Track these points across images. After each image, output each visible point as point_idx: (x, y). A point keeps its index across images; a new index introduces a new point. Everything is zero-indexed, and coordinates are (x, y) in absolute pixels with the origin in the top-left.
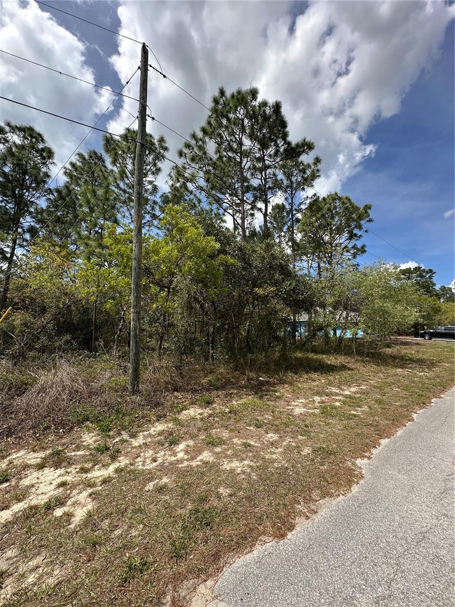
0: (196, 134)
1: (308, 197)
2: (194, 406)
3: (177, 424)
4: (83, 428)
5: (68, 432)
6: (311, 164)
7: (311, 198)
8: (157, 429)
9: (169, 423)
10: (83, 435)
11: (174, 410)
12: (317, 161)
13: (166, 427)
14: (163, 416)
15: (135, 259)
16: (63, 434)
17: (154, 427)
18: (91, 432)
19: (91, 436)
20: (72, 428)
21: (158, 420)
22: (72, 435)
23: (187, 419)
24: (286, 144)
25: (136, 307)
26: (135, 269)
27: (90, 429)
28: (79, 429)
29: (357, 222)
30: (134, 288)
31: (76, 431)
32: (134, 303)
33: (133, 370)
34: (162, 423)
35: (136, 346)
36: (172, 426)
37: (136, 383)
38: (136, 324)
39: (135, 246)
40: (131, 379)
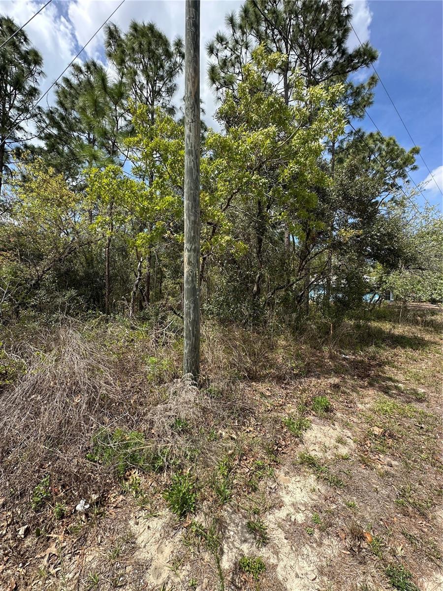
0: (234, 18)
1: (352, 132)
2: (311, 418)
3: (327, 479)
4: (129, 492)
5: (98, 514)
6: (366, 84)
7: (355, 134)
8: (295, 496)
9: (305, 474)
10: (136, 526)
11: (285, 430)
12: (373, 80)
13: (309, 490)
14: (277, 450)
15: (190, 153)
16: (84, 522)
17: (284, 491)
18: (151, 512)
19: (158, 535)
20: (106, 497)
21: (275, 461)
22: (108, 526)
23: (329, 458)
24: (340, 53)
25: (193, 240)
26: (190, 171)
27: (145, 496)
28: (121, 499)
29: (402, 168)
30: (189, 207)
31: (116, 507)
32: (190, 233)
33: (192, 349)
34: (291, 474)
35: (196, 309)
36: (322, 488)
37: (196, 370)
38: (195, 270)
39: (190, 128)
40: (188, 363)
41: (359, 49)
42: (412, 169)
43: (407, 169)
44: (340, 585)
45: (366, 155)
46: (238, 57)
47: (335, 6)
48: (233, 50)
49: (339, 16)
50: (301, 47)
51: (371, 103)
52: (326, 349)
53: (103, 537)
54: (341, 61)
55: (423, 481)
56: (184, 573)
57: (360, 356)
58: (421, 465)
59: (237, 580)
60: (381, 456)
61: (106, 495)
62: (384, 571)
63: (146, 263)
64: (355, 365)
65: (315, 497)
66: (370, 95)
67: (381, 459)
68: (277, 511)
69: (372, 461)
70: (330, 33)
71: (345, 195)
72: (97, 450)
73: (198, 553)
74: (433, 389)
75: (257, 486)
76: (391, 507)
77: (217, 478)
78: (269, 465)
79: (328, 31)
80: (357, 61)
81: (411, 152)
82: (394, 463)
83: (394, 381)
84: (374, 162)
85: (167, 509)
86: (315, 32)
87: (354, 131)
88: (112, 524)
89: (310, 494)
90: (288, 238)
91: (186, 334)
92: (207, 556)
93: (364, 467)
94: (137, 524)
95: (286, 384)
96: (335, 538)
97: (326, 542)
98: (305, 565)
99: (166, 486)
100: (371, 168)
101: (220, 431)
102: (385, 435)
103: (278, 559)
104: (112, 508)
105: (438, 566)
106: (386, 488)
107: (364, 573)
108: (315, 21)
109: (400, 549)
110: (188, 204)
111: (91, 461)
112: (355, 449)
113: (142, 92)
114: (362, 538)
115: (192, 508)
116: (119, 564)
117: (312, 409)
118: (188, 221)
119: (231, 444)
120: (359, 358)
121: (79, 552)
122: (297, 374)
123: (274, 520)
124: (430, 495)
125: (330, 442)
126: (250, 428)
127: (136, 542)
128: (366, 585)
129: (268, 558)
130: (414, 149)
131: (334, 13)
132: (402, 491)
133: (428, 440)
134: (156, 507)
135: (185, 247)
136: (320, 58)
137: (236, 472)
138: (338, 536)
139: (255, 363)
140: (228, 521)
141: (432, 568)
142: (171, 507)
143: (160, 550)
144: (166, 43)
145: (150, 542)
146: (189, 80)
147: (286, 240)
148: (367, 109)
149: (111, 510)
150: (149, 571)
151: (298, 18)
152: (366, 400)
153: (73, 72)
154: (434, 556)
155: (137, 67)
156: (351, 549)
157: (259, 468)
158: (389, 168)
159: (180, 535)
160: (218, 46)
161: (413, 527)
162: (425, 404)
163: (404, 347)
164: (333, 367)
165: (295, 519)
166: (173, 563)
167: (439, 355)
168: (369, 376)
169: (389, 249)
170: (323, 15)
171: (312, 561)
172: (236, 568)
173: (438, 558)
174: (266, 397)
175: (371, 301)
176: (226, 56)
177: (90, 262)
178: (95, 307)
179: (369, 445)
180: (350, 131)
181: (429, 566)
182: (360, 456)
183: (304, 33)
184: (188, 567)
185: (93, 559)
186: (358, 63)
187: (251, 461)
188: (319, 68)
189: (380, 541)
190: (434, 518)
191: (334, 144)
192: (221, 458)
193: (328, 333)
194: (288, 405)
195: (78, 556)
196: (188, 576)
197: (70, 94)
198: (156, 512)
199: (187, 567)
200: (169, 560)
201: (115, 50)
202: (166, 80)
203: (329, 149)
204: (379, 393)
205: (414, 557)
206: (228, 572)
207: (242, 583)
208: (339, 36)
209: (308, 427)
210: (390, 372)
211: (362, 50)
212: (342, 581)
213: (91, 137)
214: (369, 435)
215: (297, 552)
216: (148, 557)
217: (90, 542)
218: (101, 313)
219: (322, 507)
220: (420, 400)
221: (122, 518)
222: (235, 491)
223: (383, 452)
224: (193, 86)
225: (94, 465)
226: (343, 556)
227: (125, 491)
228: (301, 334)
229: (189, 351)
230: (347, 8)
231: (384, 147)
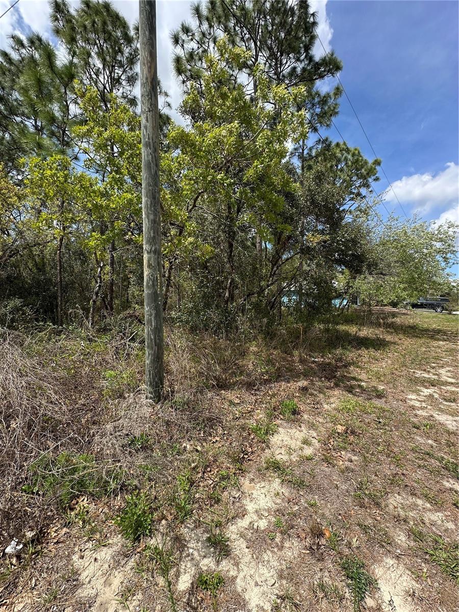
0: (200, 8)
1: (320, 140)
2: (279, 422)
3: (291, 481)
4: (75, 523)
5: (33, 554)
6: (332, 94)
7: (323, 143)
8: (259, 502)
9: (270, 479)
10: (80, 560)
11: (252, 437)
12: (338, 91)
13: (273, 494)
14: (243, 458)
15: (147, 145)
16: (15, 566)
17: (248, 499)
18: (99, 542)
19: (106, 566)
20: (45, 533)
21: (240, 470)
22: (46, 566)
23: (294, 460)
24: (307, 60)
25: (152, 241)
26: (148, 166)
27: (93, 524)
28: (63, 533)
29: (365, 179)
30: (147, 205)
31: (57, 543)
32: (150, 233)
33: (154, 360)
34: (256, 480)
35: (157, 316)
36: (285, 491)
37: (159, 382)
38: (156, 274)
39: (147, 117)
40: (150, 375)
41: (325, 58)
42: (374, 180)
43: (370, 180)
44: (298, 586)
45: (334, 163)
46: (205, 51)
47: (301, 11)
48: (201, 43)
49: (306, 23)
50: (270, 49)
51: (337, 113)
52: (296, 353)
53: (38, 579)
54: (308, 68)
55: (379, 472)
56: (134, 604)
57: (329, 358)
58: (378, 458)
59: (193, 601)
60: (343, 453)
61: (45, 530)
62: (339, 564)
63: (108, 268)
64: (324, 367)
65: (279, 501)
66: (336, 104)
67: (342, 456)
68: (239, 520)
69: (334, 458)
70: (297, 38)
71: (313, 201)
72: (36, 480)
73: (152, 579)
74: (391, 385)
75: (220, 497)
76: (350, 501)
77: (177, 494)
78: (234, 474)
79: (295, 36)
80: (323, 69)
81: (374, 163)
82: (354, 458)
83: (357, 380)
84: (341, 172)
85: (120, 536)
86: (283, 35)
87: (322, 140)
88: (51, 563)
89: (274, 498)
90: (260, 243)
91: (148, 344)
92: (161, 581)
93: (326, 465)
94: (82, 557)
95: (255, 390)
96: (296, 539)
97: (287, 544)
98: (266, 571)
99: (119, 510)
100: (338, 177)
101: (184, 444)
102: (347, 432)
103: (238, 571)
104: (52, 544)
105: (389, 551)
106: (345, 483)
107: (321, 570)
108: (283, 24)
109: (355, 540)
110: (147, 201)
111: (28, 493)
112: (319, 449)
113: (98, 78)
114: (321, 534)
115: (147, 531)
116: (55, 607)
117: (280, 413)
118: (147, 220)
119: (195, 456)
120: (327, 361)
121: (6, 602)
122: (267, 380)
123: (236, 531)
124: (384, 484)
125: (295, 444)
126: (216, 438)
127: (79, 578)
128: (323, 582)
129: (228, 571)
130: (376, 161)
131: (301, 18)
132: (359, 485)
133: (385, 433)
134: (106, 535)
135: (144, 248)
136: (289, 62)
137: (199, 486)
138: (299, 537)
139: (225, 370)
140: (187, 539)
141: (383, 554)
142: (124, 533)
143: (107, 583)
144: (124, 26)
145: (96, 576)
146: (144, 64)
147: (258, 245)
148: (333, 118)
149: (51, 546)
150: (92, 608)
151: (266, 18)
152: (332, 400)
153: (13, 46)
154: (385, 542)
155: (91, 48)
156: (311, 548)
157: (223, 478)
158: (354, 178)
159: (132, 563)
160: (184, 37)
161: (368, 517)
162: (384, 400)
163: (367, 348)
164: (302, 371)
165: (258, 526)
166: (122, 595)
167: (397, 354)
168: (335, 377)
169: (353, 255)
170: (290, 19)
171: (272, 566)
172: (193, 587)
173: (388, 544)
174: (235, 405)
175: (340, 306)
176: (193, 49)
177: (41, 267)
178: (46, 319)
179: (332, 443)
180: (318, 139)
181: (381, 552)
182: (324, 455)
183: (272, 35)
184: (140, 596)
185: (24, 607)
186: (324, 71)
187: (216, 472)
188: (288, 73)
189: (338, 535)
190: (387, 506)
191: (303, 150)
192: (184, 472)
193: (298, 337)
194: (257, 411)
195: (5, 607)
196: (139, 606)
197: (9, 71)
198: (106, 540)
199: (138, 597)
200: (117, 592)
201: (63, 26)
202: (127, 67)
203: (299, 155)
204: (344, 393)
205: (367, 546)
206: (184, 593)
207: (198, 603)
208: (306, 41)
209: (275, 431)
210: (354, 371)
211: (327, 58)
212: (301, 581)
213: (38, 124)
214: (333, 434)
215: (258, 559)
216: (92, 593)
217: (21, 588)
218: (50, 324)
219: (284, 510)
220: (380, 396)
221: (65, 554)
222: (197, 505)
223: (345, 449)
224: (150, 72)
225: (32, 498)
226: (302, 556)
227: (69, 523)
228: (271, 339)
229: (151, 361)
230: (313, 15)
231: (350, 157)
